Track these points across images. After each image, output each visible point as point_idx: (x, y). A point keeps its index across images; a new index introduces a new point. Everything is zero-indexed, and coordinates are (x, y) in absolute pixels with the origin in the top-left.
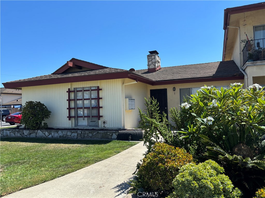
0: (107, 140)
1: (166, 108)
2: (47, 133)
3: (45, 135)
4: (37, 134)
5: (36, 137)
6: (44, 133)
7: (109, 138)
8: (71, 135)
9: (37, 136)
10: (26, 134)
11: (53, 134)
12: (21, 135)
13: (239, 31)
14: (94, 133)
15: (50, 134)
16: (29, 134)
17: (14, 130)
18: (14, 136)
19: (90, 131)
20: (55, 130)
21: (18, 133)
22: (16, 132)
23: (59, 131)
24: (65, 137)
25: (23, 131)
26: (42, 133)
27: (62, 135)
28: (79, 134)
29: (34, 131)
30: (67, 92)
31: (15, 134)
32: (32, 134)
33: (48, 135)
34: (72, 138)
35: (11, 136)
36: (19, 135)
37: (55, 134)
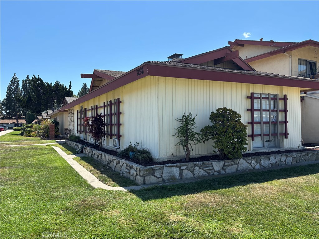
2: (254, 162)
3: (252, 166)
4: (239, 166)
5: (237, 170)
6: (250, 163)
8: (285, 161)
9: (239, 169)
10: (217, 169)
11: (262, 162)
12: (207, 172)
13: (290, 59)
14: (309, 154)
15: (257, 163)
16: (224, 168)
17: (191, 164)
18: (192, 176)
19: (306, 152)
20: (265, 156)
21: (201, 170)
22: (197, 168)
23: (270, 156)
24: (278, 165)
25: (212, 164)
26: (247, 162)
27: (274, 162)
28: (294, 157)
29: (234, 162)
30: (248, 97)
31: (194, 173)
32: (229, 168)
33: (255, 165)
34: (287, 164)
35: (184, 177)
36: (202, 172)
37: (266, 162)
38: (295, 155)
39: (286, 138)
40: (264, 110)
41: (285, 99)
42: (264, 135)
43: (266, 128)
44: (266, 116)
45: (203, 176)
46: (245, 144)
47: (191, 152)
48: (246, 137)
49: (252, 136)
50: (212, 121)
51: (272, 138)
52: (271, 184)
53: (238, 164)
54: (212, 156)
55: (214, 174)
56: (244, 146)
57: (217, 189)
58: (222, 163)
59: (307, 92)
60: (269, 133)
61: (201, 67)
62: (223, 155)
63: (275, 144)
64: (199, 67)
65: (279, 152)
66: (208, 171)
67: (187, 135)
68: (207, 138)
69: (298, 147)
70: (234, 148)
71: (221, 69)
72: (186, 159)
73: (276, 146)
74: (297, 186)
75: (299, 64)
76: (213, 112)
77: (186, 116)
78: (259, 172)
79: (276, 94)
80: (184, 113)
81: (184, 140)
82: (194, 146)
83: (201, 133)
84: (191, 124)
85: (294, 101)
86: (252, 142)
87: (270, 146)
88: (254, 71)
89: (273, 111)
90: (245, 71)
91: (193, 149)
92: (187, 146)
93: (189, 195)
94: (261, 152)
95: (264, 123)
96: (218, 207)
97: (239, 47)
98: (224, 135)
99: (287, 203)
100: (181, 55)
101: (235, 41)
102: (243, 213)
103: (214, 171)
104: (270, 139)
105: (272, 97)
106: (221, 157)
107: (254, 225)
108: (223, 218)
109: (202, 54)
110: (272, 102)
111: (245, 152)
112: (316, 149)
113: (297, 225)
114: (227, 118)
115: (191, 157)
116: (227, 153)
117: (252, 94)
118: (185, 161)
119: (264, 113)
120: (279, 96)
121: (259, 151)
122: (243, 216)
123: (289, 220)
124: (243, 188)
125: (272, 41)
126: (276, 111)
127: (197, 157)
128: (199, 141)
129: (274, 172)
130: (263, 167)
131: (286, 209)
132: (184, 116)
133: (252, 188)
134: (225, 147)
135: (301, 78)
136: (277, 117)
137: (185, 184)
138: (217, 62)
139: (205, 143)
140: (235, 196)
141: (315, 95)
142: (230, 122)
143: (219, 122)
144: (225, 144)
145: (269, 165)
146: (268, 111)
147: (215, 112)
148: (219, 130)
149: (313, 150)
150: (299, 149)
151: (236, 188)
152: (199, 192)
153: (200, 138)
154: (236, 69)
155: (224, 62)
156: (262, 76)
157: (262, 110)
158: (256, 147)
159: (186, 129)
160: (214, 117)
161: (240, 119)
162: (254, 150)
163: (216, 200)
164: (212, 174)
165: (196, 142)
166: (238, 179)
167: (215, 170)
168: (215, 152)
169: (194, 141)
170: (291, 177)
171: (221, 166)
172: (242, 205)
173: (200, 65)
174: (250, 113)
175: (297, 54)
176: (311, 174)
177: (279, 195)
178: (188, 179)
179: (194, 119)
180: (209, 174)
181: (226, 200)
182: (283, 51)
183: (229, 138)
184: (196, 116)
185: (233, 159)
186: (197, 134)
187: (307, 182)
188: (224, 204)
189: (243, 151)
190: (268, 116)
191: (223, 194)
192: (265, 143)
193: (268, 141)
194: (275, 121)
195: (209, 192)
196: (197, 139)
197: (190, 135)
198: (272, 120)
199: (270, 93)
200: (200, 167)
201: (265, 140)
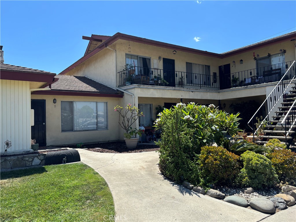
0: (26, 168)
1: (44, 124)
7: (27, 165)
13: (115, 53)
141: (129, 91)
175: (123, 49)
182: (105, 45)
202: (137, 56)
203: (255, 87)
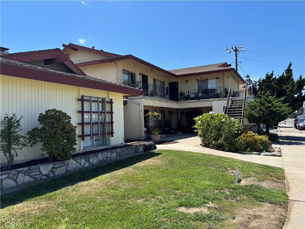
2: (83, 161)
3: (81, 165)
4: (69, 167)
5: (67, 171)
6: (79, 162)
7: (139, 152)
8: (111, 157)
9: (68, 169)
10: (45, 172)
11: (91, 160)
12: (34, 178)
13: (116, 68)
14: (129, 149)
15: (86, 162)
16: (53, 170)
17: (13, 172)
18: (15, 184)
19: (127, 147)
20: (94, 154)
21: (26, 176)
22: (21, 176)
23: (98, 154)
24: (104, 161)
25: (39, 168)
26: (77, 162)
27: (101, 159)
28: (118, 153)
29: (63, 163)
30: (79, 100)
31: (17, 180)
32: (59, 169)
33: (85, 164)
34: (112, 159)
35: (4, 187)
36: (27, 179)
37: (94, 160)
38: (118, 150)
39: (112, 136)
40: (94, 112)
41: (111, 102)
42: (94, 135)
43: (95, 128)
44: (96, 117)
45: (29, 183)
46: (75, 145)
47: (15, 158)
48: (76, 137)
49: (82, 137)
50: (40, 123)
51: (100, 137)
52: (97, 180)
53: (67, 165)
54: (41, 160)
55: (41, 178)
56: (74, 146)
57: (43, 195)
58: (50, 166)
59: (129, 98)
60: (97, 133)
61: (27, 65)
62: (52, 158)
63: (103, 142)
64: (25, 65)
65: (106, 149)
66: (34, 176)
67: (9, 139)
68: (35, 141)
69: (122, 143)
70: (63, 149)
71: (51, 71)
72: (7, 166)
73: (104, 144)
74: (118, 178)
75: (123, 73)
76: (41, 114)
77: (9, 117)
78: (88, 170)
79: (104, 97)
80: (6, 114)
81: (6, 145)
82: (18, 152)
83: (28, 136)
84: (15, 126)
85: (118, 105)
86: (82, 142)
87: (99, 144)
88: (84, 75)
89: (101, 113)
90: (76, 75)
91: (17, 155)
92: (9, 152)
93: (8, 207)
94: (90, 151)
95: (94, 123)
96: (42, 214)
97: (73, 51)
98: (54, 137)
99: (108, 195)
100: (8, 49)
101: (69, 45)
102: (67, 214)
103: (41, 176)
104: (98, 138)
105: (100, 100)
106: (50, 159)
107: (77, 224)
108: (46, 224)
109: (30, 51)
110: (100, 105)
111: (74, 152)
112: (134, 144)
113: (115, 213)
114: (56, 120)
115: (14, 163)
116: (56, 155)
117: (83, 96)
118: (7, 169)
119: (93, 114)
120: (107, 100)
121: (88, 150)
122: (67, 217)
123: (109, 210)
124: (70, 188)
125: (102, 50)
126: (104, 113)
127: (22, 162)
128: (24, 145)
129: (101, 168)
130: (91, 165)
131: (107, 201)
132: (6, 117)
133: (79, 187)
134: (54, 149)
135: (124, 85)
136: (105, 118)
137: (5, 195)
138: (47, 62)
139: (32, 147)
140: (62, 198)
141: (134, 100)
142: (59, 123)
143: (49, 124)
144: (54, 146)
145: (97, 162)
146: (97, 112)
147: (44, 113)
148: (48, 132)
149: (132, 145)
150: (122, 145)
151: (63, 190)
152: (21, 201)
153: (25, 141)
154: (67, 72)
155: (56, 63)
156: (91, 80)
157: (91, 112)
158: (87, 146)
159: (9, 132)
160: (42, 118)
161: (70, 121)
162: (84, 149)
163: (41, 206)
164: (39, 179)
165: (20, 146)
166: (67, 180)
167: (43, 174)
168: (43, 155)
169: (18, 145)
170: (114, 171)
171: (49, 169)
172: (67, 206)
173: (29, 63)
174: (80, 114)
175: (121, 65)
176: (129, 166)
177: (103, 189)
178: (9, 189)
179: (19, 121)
180: (36, 179)
181: (52, 204)
182: (111, 61)
183: (58, 139)
184: (22, 117)
185: (63, 160)
186: (23, 137)
187: (126, 173)
188: (48, 209)
189: (72, 151)
190: (97, 117)
191: (49, 199)
192: (94, 142)
193: (97, 140)
194: (103, 122)
195: (33, 199)
196: (22, 143)
197: (13, 140)
198: (101, 120)
199: (99, 96)
200: (25, 173)
201: (94, 140)
202: (128, 71)
203: (205, 101)
